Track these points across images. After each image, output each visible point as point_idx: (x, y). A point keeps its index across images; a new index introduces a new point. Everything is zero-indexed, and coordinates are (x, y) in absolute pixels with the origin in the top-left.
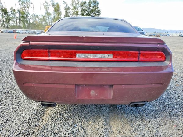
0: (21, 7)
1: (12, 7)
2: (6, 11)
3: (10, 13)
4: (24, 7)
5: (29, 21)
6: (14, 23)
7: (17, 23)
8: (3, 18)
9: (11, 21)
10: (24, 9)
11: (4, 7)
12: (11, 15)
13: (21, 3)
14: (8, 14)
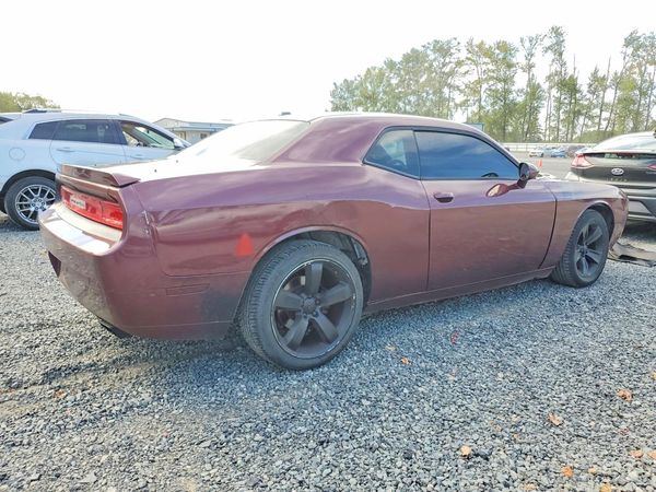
0: (629, 65)
1: (596, 71)
2: (575, 85)
3: (585, 93)
4: (640, 65)
5: (645, 113)
6: (590, 123)
7: (599, 124)
8: (559, 109)
9: (581, 119)
10: (637, 70)
11: (570, 72)
12: (589, 96)
13: (630, 50)
14: (578, 95)
